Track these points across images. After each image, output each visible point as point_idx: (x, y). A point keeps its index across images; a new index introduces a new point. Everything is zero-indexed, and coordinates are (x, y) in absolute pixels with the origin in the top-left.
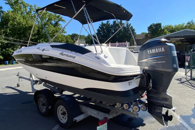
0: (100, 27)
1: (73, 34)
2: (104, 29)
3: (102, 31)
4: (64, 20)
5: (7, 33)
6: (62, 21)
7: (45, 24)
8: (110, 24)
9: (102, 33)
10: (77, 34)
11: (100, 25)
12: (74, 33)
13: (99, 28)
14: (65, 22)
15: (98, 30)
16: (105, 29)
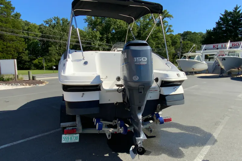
0: (221, 18)
1: (184, 32)
2: (228, 21)
3: (224, 23)
4: (170, 16)
5: (109, 38)
6: (167, 17)
7: (148, 24)
8: (239, 11)
9: (224, 28)
10: (191, 32)
11: (222, 15)
12: (186, 31)
13: (220, 20)
14: (171, 18)
15: (218, 23)
16: (231, 21)
